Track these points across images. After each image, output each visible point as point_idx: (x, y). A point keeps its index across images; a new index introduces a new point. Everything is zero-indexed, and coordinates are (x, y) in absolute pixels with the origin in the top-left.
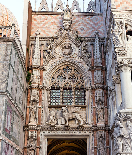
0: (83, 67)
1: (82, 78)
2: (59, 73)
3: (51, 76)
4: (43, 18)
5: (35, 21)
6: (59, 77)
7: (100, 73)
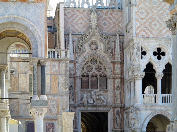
0: (106, 60)
1: (105, 68)
2: (88, 64)
6: (88, 67)
7: (119, 66)
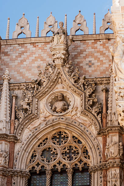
0: (87, 131)
1: (87, 150)
2: (45, 145)
3: (29, 151)
4: (20, 50)
5: (6, 57)
6: (45, 152)
7: (116, 138)
